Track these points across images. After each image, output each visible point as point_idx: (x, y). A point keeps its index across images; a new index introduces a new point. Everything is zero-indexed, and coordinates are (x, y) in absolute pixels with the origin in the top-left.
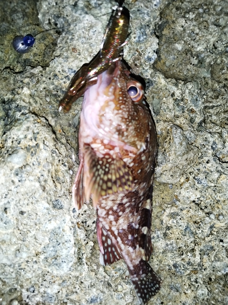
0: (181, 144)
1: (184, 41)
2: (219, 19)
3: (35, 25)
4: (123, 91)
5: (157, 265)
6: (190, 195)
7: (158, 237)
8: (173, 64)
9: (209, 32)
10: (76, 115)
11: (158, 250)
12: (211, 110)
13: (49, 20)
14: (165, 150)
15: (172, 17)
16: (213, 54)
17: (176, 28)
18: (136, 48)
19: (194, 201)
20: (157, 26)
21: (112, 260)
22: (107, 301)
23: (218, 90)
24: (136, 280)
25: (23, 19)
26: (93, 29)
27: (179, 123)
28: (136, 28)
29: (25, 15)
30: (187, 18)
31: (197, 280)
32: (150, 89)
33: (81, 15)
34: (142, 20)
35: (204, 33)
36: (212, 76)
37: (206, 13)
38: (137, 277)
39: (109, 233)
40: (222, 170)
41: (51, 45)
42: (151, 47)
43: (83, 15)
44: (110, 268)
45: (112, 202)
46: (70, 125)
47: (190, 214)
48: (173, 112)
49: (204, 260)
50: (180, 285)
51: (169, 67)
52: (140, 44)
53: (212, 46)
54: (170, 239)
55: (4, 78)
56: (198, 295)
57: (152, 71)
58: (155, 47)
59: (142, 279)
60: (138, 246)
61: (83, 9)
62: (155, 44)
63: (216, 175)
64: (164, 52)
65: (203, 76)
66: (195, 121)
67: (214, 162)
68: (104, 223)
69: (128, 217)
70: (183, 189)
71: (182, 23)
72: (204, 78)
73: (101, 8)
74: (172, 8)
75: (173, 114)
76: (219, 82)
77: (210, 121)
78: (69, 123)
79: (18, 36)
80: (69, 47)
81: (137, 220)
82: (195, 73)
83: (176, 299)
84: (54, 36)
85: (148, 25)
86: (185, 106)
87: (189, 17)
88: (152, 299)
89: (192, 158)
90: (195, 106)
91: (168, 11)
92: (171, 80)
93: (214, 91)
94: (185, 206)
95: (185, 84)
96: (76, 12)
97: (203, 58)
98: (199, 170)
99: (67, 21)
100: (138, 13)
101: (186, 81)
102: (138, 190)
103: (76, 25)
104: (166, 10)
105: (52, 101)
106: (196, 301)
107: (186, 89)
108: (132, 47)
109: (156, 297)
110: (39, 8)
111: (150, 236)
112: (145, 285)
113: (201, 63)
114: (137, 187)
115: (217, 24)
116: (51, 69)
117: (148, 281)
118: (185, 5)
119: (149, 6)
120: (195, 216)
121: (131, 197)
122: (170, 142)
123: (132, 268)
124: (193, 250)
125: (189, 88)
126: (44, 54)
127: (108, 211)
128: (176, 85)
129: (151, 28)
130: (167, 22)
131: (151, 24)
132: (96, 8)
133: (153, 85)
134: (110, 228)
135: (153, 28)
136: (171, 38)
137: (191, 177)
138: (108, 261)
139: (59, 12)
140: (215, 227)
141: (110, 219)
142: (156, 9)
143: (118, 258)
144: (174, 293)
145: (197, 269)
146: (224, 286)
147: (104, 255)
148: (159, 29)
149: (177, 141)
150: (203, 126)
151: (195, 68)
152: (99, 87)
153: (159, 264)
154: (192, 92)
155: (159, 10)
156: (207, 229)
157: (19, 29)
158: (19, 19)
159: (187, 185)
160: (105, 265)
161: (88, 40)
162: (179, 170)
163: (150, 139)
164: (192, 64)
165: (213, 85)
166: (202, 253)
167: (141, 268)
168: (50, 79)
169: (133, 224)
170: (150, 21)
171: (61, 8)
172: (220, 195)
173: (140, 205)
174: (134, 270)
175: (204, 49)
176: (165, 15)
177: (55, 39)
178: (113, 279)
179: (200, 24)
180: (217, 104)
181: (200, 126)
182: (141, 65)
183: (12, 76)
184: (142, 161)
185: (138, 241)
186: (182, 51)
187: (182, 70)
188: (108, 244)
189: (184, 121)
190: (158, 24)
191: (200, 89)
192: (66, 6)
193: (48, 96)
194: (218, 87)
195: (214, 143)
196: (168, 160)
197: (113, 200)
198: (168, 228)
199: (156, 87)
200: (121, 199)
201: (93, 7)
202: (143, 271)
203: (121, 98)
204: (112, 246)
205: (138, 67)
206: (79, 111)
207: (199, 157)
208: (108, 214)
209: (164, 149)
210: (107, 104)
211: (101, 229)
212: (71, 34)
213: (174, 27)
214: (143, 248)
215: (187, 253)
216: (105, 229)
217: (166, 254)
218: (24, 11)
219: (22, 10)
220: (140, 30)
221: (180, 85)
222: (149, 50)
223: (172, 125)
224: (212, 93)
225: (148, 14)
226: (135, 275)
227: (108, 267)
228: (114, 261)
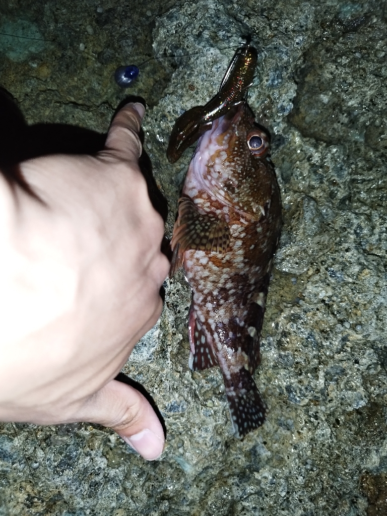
0: (313, 221)
1: (333, 93)
2: (381, 68)
3: (146, 55)
4: (241, 140)
5: (264, 384)
6: (318, 291)
7: (269, 344)
8: (315, 121)
9: (366, 83)
10: (182, 169)
11: (267, 363)
12: (360, 185)
13: (165, 49)
14: (291, 229)
15: (319, 61)
16: (370, 112)
17: (324, 75)
18: (267, 93)
19: (323, 301)
20: (299, 70)
21: (203, 365)
22: (191, 415)
23: (373, 160)
24: (232, 396)
25: (133, 47)
26: (217, 65)
27: (314, 196)
28: (270, 69)
29: (136, 42)
30: (339, 63)
31: (317, 414)
32: (280, 148)
33: (204, 47)
34: (279, 61)
35: (359, 83)
36: (366, 141)
37: (364, 59)
38: (235, 390)
39: (204, 327)
40: (365, 263)
41: (162, 81)
42: (287, 94)
43: (208, 48)
44: (199, 376)
45: (212, 284)
46: (172, 182)
47: (316, 318)
48: (308, 180)
49: (330, 388)
50: (292, 421)
51: (310, 124)
52: (273, 89)
53: (368, 102)
54: (285, 349)
55: (101, 113)
56: (317, 435)
57: (286, 125)
58: (292, 94)
59: (240, 395)
60: (240, 349)
61: (207, 40)
62: (292, 91)
63: (357, 269)
64: (304, 104)
65: (354, 140)
66: (337, 197)
67: (356, 251)
68: (199, 313)
69: (231, 308)
70: (310, 283)
71: (332, 69)
72: (356, 142)
73: (229, 42)
74: (321, 48)
75: (307, 183)
76: (375, 150)
77: (358, 199)
78: (171, 179)
79: (122, 66)
80: (185, 83)
81: (243, 315)
82: (343, 135)
83: (286, 440)
84: (167, 70)
85: (285, 67)
86: (325, 175)
87: (341, 61)
88: (251, 434)
89: (326, 242)
90: (339, 176)
91: (314, 53)
92: (309, 140)
93: (368, 160)
94: (312, 306)
95: (327, 146)
96: (198, 44)
97: (356, 116)
98: (334, 259)
99: (187, 54)
100: (275, 51)
101: (329, 143)
102: (248, 274)
103: (197, 59)
104: (313, 51)
105: (154, 150)
106: (312, 445)
107: (328, 153)
108: (262, 91)
109: (257, 432)
110: (154, 36)
111: (258, 342)
112: (244, 406)
113: (353, 123)
114: (247, 269)
115: (378, 74)
116: (159, 108)
117: (249, 403)
118: (338, 46)
119: (289, 44)
120: (323, 321)
121: (238, 282)
122: (299, 218)
123: (229, 377)
124: (316, 370)
125: (332, 153)
126: (152, 91)
127: (207, 296)
128: (316, 147)
129: (289, 71)
130: (312, 66)
131: (290, 66)
132: (223, 40)
133: (284, 143)
134: (207, 320)
135: (292, 71)
136: (316, 87)
137: (322, 268)
138: (198, 366)
139: (179, 41)
140: (349, 341)
141: (207, 308)
142: (298, 49)
143: (212, 363)
144: (283, 431)
145: (319, 397)
146: (356, 433)
147: (194, 356)
148: (300, 74)
149: (308, 215)
150: (346, 205)
151: (343, 128)
152: (212, 133)
153: (266, 383)
154: (336, 158)
155: (302, 50)
156: (338, 340)
157: (126, 59)
158: (128, 46)
159: (317, 278)
160: (193, 370)
161: (210, 78)
162: (306, 257)
163: (271, 206)
164: (341, 122)
165: (366, 154)
166: (328, 377)
167: (241, 379)
168: (156, 120)
169: (237, 319)
170: (288, 62)
171: (181, 38)
172: (360, 295)
173: (249, 296)
174: (231, 380)
175: (358, 104)
176: (311, 58)
177: (168, 74)
178: (202, 392)
179: (354, 72)
180: (370, 178)
181: (342, 203)
182: (272, 116)
183: (110, 113)
184: (256, 232)
185: (241, 342)
186: (328, 105)
187: (326, 129)
188: (201, 342)
189: (321, 194)
190: (300, 67)
191: (348, 156)
192: (188, 35)
193: (150, 142)
194: (373, 156)
195: (359, 226)
196: (294, 241)
197: (214, 282)
198: (285, 334)
199: (288, 146)
200: (224, 281)
201: (221, 40)
202: (243, 384)
203: (236, 149)
204: (206, 345)
205: (268, 119)
206: (185, 165)
207: (336, 243)
208: (205, 301)
209: (290, 227)
210: (218, 154)
211: (196, 320)
212: (189, 68)
213: (320, 74)
214: (247, 353)
215: (306, 373)
216: (200, 322)
217: (277, 371)
218: (135, 37)
219: (133, 36)
220: (275, 71)
221: (321, 147)
222: (284, 97)
223: (304, 196)
224: (364, 162)
225: (287, 54)
226: (232, 388)
227: (197, 374)
228: (206, 367)
